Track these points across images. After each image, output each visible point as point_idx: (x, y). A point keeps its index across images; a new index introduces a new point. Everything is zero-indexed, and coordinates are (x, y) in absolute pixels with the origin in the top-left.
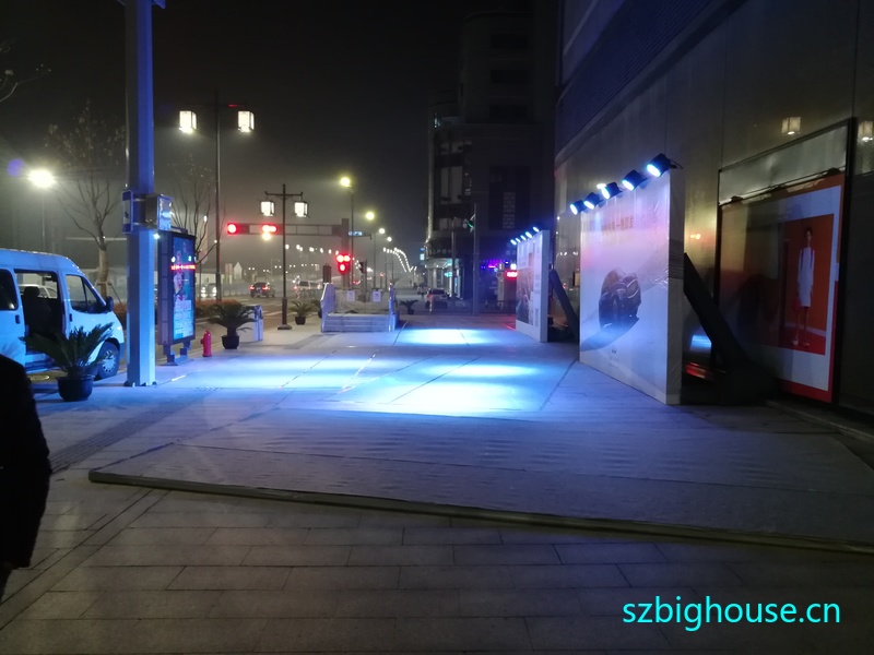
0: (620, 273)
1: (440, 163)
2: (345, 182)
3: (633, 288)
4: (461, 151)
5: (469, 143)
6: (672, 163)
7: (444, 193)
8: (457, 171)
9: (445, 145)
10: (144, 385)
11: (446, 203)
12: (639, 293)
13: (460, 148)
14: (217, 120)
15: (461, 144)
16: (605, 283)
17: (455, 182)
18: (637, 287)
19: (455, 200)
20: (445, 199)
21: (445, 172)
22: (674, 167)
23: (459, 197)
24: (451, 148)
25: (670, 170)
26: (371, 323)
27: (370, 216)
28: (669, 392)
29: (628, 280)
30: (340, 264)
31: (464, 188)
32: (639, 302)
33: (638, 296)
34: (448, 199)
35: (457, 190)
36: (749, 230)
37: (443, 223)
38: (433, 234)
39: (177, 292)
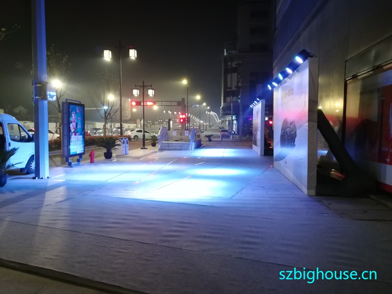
0: (288, 120)
1: (227, 72)
2: (185, 82)
3: (293, 128)
4: (237, 66)
5: (240, 62)
6: (311, 55)
7: (229, 85)
8: (235, 75)
9: (229, 64)
10: (42, 178)
11: (229, 90)
12: (296, 131)
13: (236, 64)
14: (120, 53)
15: (236, 63)
16: (282, 126)
17: (233, 80)
18: (295, 128)
19: (234, 89)
20: (229, 88)
21: (229, 76)
22: (312, 57)
23: (236, 87)
24: (232, 65)
25: (309, 58)
26: (182, 146)
27: (198, 97)
28: (309, 188)
29: (291, 123)
30: (180, 119)
31: (238, 83)
32: (296, 136)
33: (296, 133)
34: (230, 88)
35: (234, 84)
36: (362, 94)
37: (228, 99)
38: (223, 104)
39: (72, 131)
